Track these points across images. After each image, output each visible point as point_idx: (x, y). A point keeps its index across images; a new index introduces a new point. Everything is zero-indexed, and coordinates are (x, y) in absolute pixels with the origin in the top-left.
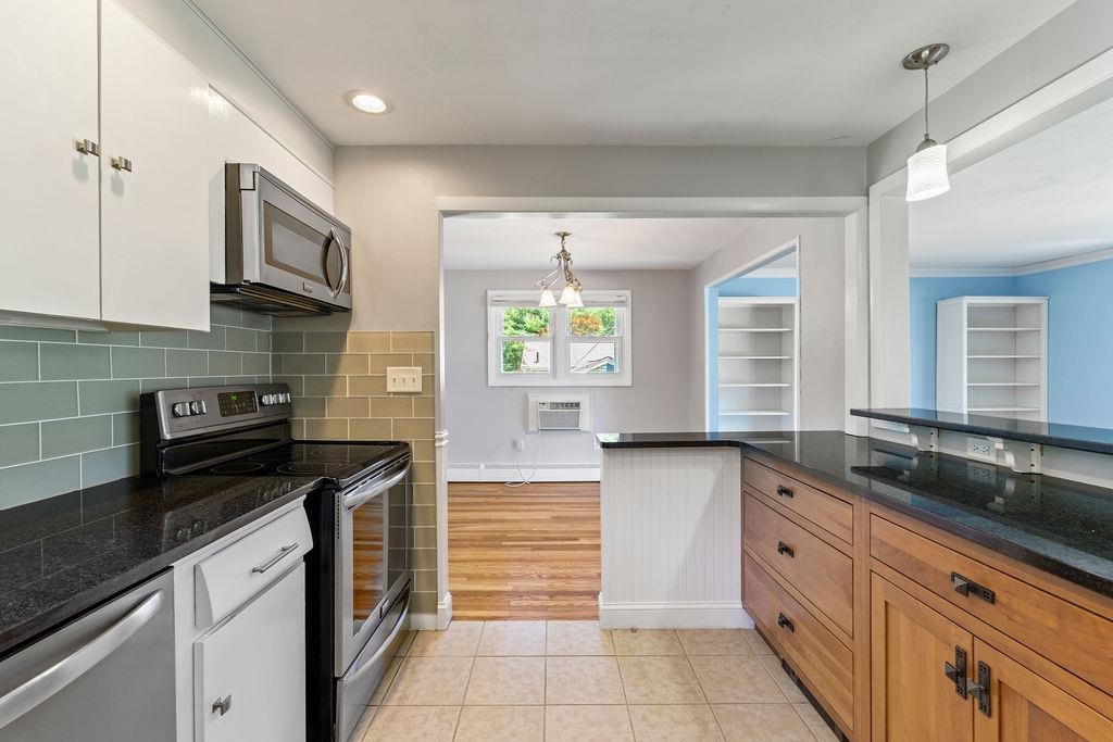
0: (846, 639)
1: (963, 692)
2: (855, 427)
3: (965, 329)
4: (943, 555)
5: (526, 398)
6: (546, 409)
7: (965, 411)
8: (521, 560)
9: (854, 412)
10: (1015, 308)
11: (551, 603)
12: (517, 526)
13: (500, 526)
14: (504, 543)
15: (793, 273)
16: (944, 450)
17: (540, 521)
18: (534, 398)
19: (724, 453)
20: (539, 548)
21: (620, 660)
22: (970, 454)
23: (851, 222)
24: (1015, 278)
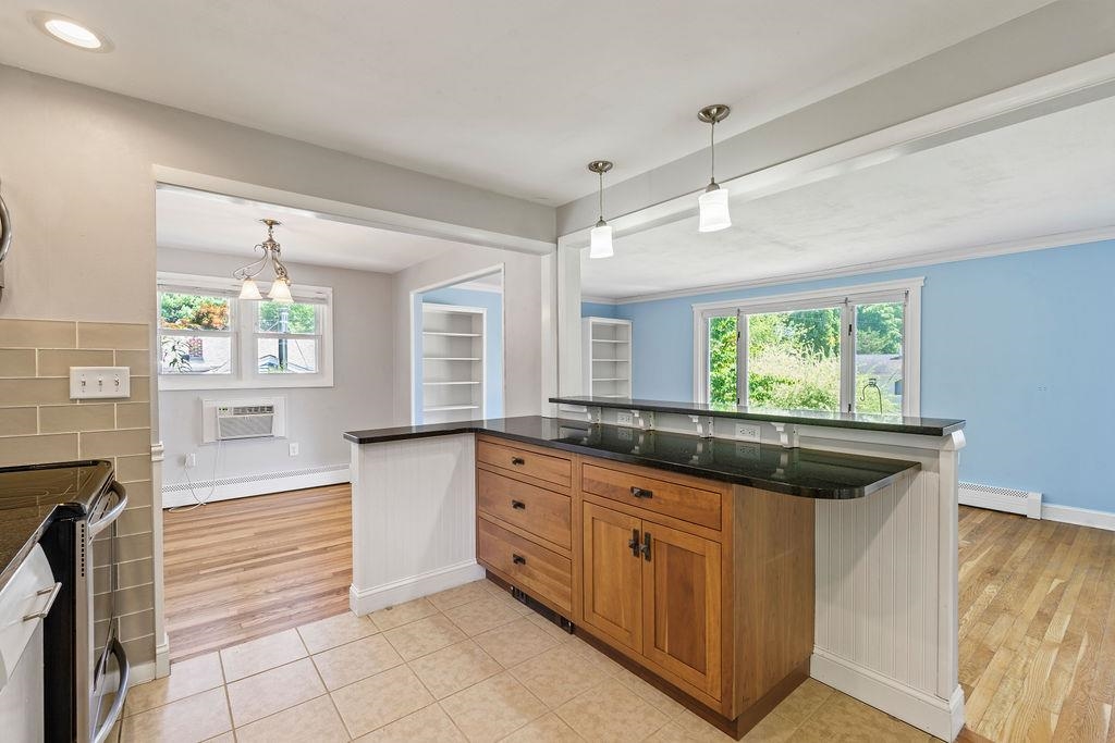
0: (566, 553)
1: (636, 554)
2: (548, 411)
3: (591, 340)
4: (624, 478)
5: (199, 403)
6: (228, 415)
7: (630, 398)
8: (235, 583)
9: (551, 400)
10: (615, 327)
11: (292, 612)
12: (213, 551)
13: (188, 556)
14: (202, 572)
15: (499, 290)
16: (605, 422)
17: (239, 541)
18: (210, 403)
19: (456, 439)
20: (254, 566)
21: (386, 634)
22: (620, 422)
23: (546, 260)
24: (616, 306)
